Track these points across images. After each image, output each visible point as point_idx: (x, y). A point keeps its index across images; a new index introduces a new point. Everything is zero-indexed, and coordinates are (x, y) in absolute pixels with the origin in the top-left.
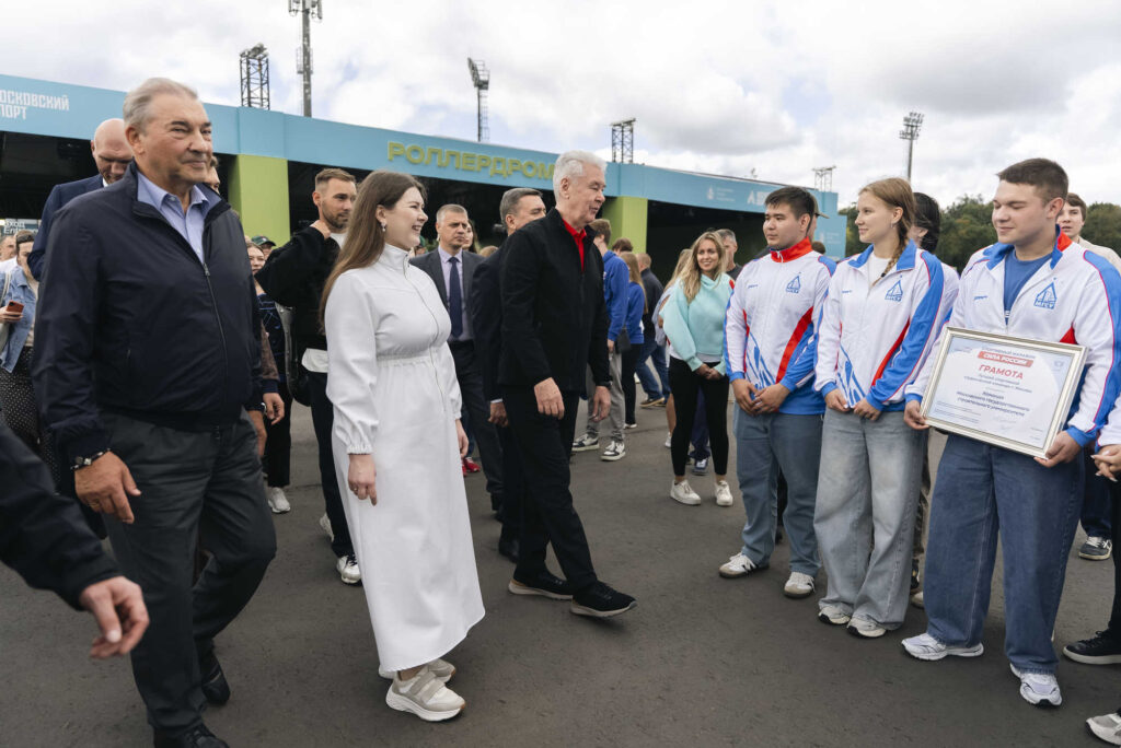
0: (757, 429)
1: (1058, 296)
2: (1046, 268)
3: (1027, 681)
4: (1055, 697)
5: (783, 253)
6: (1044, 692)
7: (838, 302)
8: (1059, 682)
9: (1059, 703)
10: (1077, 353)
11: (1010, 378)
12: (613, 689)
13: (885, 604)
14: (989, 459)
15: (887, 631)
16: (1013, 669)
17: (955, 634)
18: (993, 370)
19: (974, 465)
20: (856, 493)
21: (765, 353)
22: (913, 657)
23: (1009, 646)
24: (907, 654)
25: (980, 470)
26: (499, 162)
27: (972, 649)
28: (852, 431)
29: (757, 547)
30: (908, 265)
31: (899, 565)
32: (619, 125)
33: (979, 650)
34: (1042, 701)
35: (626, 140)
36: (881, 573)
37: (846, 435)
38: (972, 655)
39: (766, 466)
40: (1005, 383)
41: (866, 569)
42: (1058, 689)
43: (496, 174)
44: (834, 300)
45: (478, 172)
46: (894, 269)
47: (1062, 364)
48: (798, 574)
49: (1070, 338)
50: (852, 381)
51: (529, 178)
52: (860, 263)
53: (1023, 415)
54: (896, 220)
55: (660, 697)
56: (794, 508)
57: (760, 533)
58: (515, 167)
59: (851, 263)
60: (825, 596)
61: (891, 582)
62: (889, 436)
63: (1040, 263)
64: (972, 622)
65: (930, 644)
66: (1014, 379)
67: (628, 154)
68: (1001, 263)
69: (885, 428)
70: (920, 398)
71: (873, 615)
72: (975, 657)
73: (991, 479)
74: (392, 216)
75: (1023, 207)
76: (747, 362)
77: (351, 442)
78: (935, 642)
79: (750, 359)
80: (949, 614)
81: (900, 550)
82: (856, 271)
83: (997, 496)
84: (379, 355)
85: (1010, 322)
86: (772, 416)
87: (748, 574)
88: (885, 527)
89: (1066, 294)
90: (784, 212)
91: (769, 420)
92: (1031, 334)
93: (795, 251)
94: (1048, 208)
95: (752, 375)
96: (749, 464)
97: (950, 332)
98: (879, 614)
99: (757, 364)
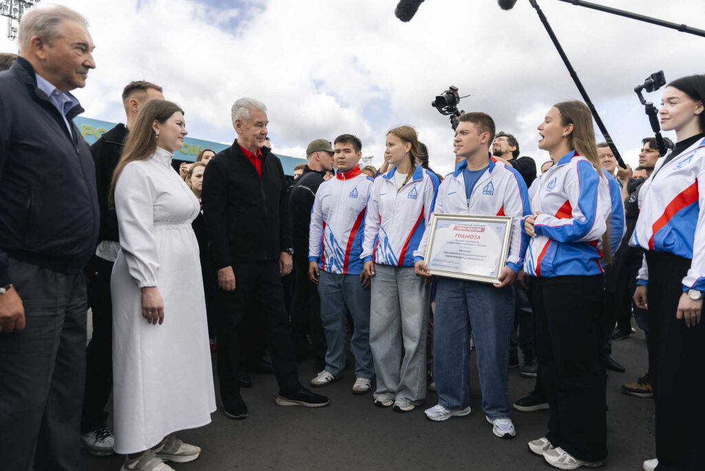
0: (333, 286)
1: (495, 188)
2: (487, 174)
3: (496, 424)
4: (511, 431)
5: (344, 174)
6: (506, 429)
7: (377, 202)
8: (513, 422)
9: (515, 434)
10: (508, 221)
11: (473, 240)
13: (416, 389)
14: (466, 290)
15: (416, 407)
16: (488, 419)
17: (455, 403)
18: (463, 236)
20: (393, 321)
21: (338, 237)
22: (432, 420)
23: (485, 404)
24: (428, 419)
25: (460, 297)
27: (463, 411)
28: (391, 280)
29: (335, 365)
30: (419, 178)
31: (422, 363)
33: (468, 410)
34: (506, 434)
36: (412, 370)
37: (386, 283)
38: (465, 414)
39: (339, 311)
40: (471, 243)
42: (513, 427)
44: (374, 200)
46: (411, 180)
47: (501, 228)
48: (361, 379)
49: (501, 213)
50: (388, 248)
52: (391, 175)
53: (483, 260)
54: (407, 150)
55: (270, 467)
56: (358, 335)
57: (336, 356)
59: (384, 177)
61: (418, 374)
62: (412, 282)
63: (483, 171)
64: (463, 393)
65: (441, 410)
66: (476, 240)
68: (462, 173)
69: (410, 277)
70: (423, 258)
71: (409, 397)
72: (467, 416)
73: (465, 302)
74: (163, 128)
75: (467, 133)
76: (325, 243)
77: (144, 278)
78: (444, 409)
79: (327, 242)
80: (449, 391)
81: (421, 353)
82: (387, 181)
83: (470, 312)
84: (155, 221)
85: (470, 206)
86: (343, 277)
87: (329, 383)
88: (412, 339)
89: (499, 187)
90: (350, 148)
91: (342, 280)
92: (482, 212)
93: (353, 173)
94: (481, 137)
95: (329, 251)
96: (329, 310)
97: (436, 217)
98: (413, 396)
99: (332, 244)
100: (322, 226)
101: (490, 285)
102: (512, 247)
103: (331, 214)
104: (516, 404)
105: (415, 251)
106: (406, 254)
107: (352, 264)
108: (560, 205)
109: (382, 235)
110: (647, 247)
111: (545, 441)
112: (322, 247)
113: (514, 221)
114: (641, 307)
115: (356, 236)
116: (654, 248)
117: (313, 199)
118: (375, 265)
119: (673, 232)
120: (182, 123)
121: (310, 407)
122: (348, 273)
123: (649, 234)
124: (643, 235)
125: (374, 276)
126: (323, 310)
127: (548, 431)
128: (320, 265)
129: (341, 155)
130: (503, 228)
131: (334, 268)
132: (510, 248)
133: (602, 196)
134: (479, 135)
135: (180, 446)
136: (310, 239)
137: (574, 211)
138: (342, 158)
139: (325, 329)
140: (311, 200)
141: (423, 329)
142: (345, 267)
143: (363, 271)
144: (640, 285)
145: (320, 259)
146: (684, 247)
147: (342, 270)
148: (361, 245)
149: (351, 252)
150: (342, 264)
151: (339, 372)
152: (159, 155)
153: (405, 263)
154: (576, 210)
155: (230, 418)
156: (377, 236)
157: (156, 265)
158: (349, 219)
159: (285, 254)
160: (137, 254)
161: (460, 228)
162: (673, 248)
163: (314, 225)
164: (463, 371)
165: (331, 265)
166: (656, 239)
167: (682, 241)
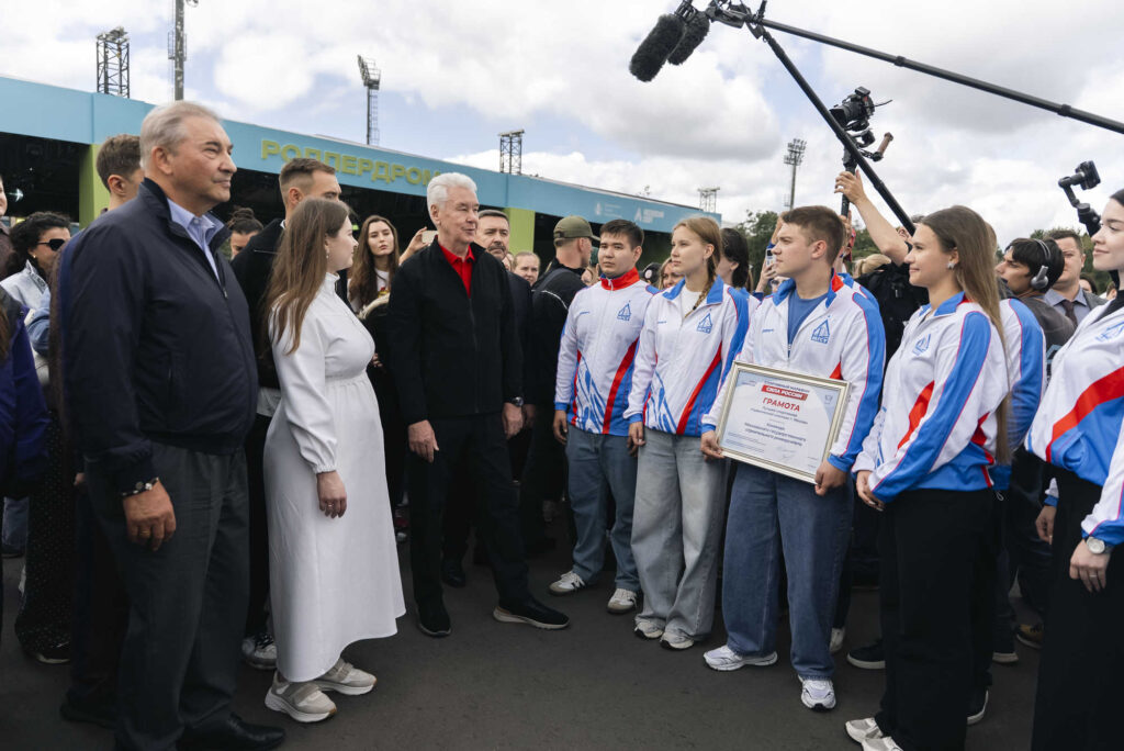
0: (588, 451)
1: (832, 331)
2: (821, 308)
3: (807, 687)
4: (827, 700)
5: (613, 282)
6: (820, 696)
7: (653, 333)
9: (832, 706)
10: (843, 388)
11: (789, 411)
12: (420, 709)
13: (695, 618)
14: (776, 484)
15: (696, 644)
16: (798, 676)
17: (750, 646)
18: (775, 403)
19: (760, 489)
20: (668, 512)
21: (596, 377)
22: (712, 669)
23: (794, 655)
24: (708, 666)
25: (766, 493)
26: (382, 167)
27: (766, 658)
28: (666, 454)
29: (585, 564)
30: (715, 299)
31: (706, 580)
32: (508, 136)
33: (773, 658)
34: (817, 705)
35: (514, 151)
36: (691, 590)
37: (660, 458)
38: (767, 663)
39: (596, 487)
40: (785, 415)
41: (678, 585)
42: (832, 694)
43: (378, 179)
44: (649, 331)
45: (359, 176)
46: (704, 303)
47: (831, 399)
48: (622, 590)
49: (838, 374)
50: (663, 405)
51: (414, 184)
52: (674, 294)
53: (800, 444)
54: (708, 256)
56: (623, 525)
57: (590, 552)
58: (399, 173)
59: (666, 295)
60: (641, 611)
61: (698, 597)
62: (697, 459)
63: (817, 302)
64: (764, 633)
65: (727, 656)
66: (793, 412)
67: (517, 165)
68: (786, 300)
69: (693, 452)
70: (714, 428)
71: (685, 629)
72: (770, 666)
73: (774, 502)
75: (790, 242)
76: (578, 386)
77: (322, 461)
78: (733, 654)
79: (582, 384)
80: (742, 628)
81: (705, 566)
82: (670, 303)
84: (328, 377)
85: (792, 355)
86: (602, 438)
87: (576, 592)
88: (695, 543)
89: (838, 329)
90: (623, 242)
91: (600, 442)
92: (807, 368)
93: (625, 281)
94: (811, 248)
95: (583, 399)
96: (580, 483)
97: (738, 366)
98: (690, 626)
99: (588, 388)
100: (576, 358)
103: (589, 343)
104: (852, 656)
106: (691, 418)
107: (617, 420)
109: (656, 385)
110: (1043, 456)
111: (871, 723)
112: (574, 390)
113: (852, 388)
114: (1045, 539)
116: (1052, 461)
117: (564, 314)
118: (646, 430)
119: (1083, 441)
121: (539, 628)
122: (610, 433)
123: (1048, 438)
124: (1039, 439)
125: (643, 445)
126: (572, 484)
127: (879, 710)
128: (571, 417)
129: (607, 251)
130: (834, 399)
131: (589, 424)
134: (808, 245)
135: (349, 672)
136: (558, 376)
138: (609, 257)
139: (573, 512)
140: (562, 315)
141: (709, 531)
142: (606, 424)
144: (1048, 505)
145: (571, 408)
146: (1098, 466)
147: (601, 427)
148: (627, 396)
149: (616, 403)
150: (602, 420)
151: (593, 576)
153: (687, 431)
155: (425, 634)
156: (650, 384)
158: (614, 352)
159: (509, 405)
160: (311, 430)
161: (772, 390)
162: (1078, 467)
163: (565, 355)
164: (766, 602)
165: (585, 419)
166: (1055, 448)
167: (1095, 459)
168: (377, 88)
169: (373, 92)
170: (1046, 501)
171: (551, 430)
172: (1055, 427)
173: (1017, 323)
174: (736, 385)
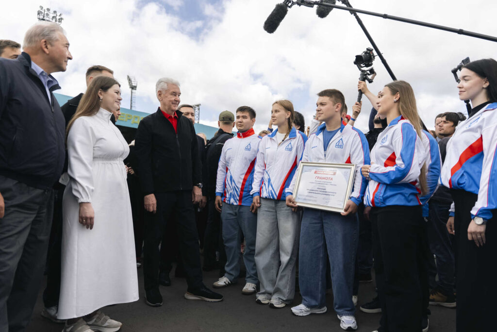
0: (232, 214)
1: (344, 143)
2: (339, 133)
3: (343, 319)
4: (353, 326)
5: (242, 134)
6: (349, 323)
7: (264, 154)
9: (356, 328)
10: (352, 167)
13: (286, 291)
16: (338, 316)
17: (314, 303)
18: (321, 178)
19: (316, 221)
20: (273, 239)
21: (235, 178)
22: (296, 315)
23: (336, 304)
24: (293, 314)
25: (318, 223)
26: (136, 118)
27: (321, 310)
28: (271, 210)
29: (231, 272)
30: (293, 136)
31: (291, 271)
33: (325, 309)
34: (349, 327)
36: (284, 276)
37: (268, 212)
38: (322, 312)
39: (236, 233)
40: (326, 183)
41: (277, 276)
42: (355, 322)
43: (134, 123)
44: (262, 153)
46: (287, 138)
48: (249, 284)
49: (349, 161)
50: (270, 186)
52: (273, 135)
53: (334, 195)
54: (288, 117)
56: (249, 251)
57: (233, 266)
59: (269, 136)
60: (259, 291)
61: (288, 280)
62: (287, 211)
63: (336, 131)
64: (320, 295)
65: (303, 308)
66: (329, 181)
67: (197, 119)
68: (322, 133)
69: (285, 208)
70: (292, 194)
71: (281, 297)
72: (323, 313)
73: (322, 227)
74: (105, 95)
75: (325, 105)
77: (82, 196)
78: (305, 307)
79: (228, 182)
80: (310, 293)
81: (291, 264)
82: (271, 139)
83: (326, 234)
84: (94, 158)
85: (326, 156)
86: (238, 207)
87: (226, 286)
88: (286, 253)
89: (347, 142)
90: (246, 115)
91: (237, 209)
92: (334, 160)
93: (248, 134)
94: (335, 107)
95: (229, 189)
96: (228, 231)
97: (302, 164)
98: (284, 297)
99: (231, 183)
100: (225, 171)
101: (338, 214)
102: (355, 186)
103: (231, 162)
104: (362, 307)
105: (287, 189)
107: (246, 198)
108: (389, 155)
109: (266, 177)
110: (448, 185)
112: (225, 185)
113: (357, 167)
114: (451, 233)
115: (249, 178)
116: (452, 187)
118: (261, 199)
120: (119, 92)
121: (209, 301)
122: (242, 204)
123: (449, 177)
124: (445, 178)
125: (260, 207)
126: (224, 232)
128: (223, 198)
129: (240, 120)
130: (349, 173)
131: (232, 200)
132: (353, 187)
133: (418, 149)
134: (334, 105)
135: (107, 320)
136: (217, 180)
137: (397, 160)
138: (241, 122)
139: (225, 246)
142: (240, 200)
143: (253, 204)
144: (451, 216)
145: (223, 195)
146: (474, 185)
147: (238, 202)
148: (251, 184)
149: (245, 189)
150: (238, 198)
151: (235, 278)
152: (101, 113)
153: (282, 197)
154: (399, 159)
157: (91, 188)
158: (244, 166)
159: (196, 187)
160: (77, 179)
161: (319, 172)
162: (465, 186)
163: (221, 170)
164: (320, 279)
165: (230, 198)
166: (453, 180)
167: (471, 181)
168: (136, 89)
169: (134, 91)
170: (450, 215)
171: (214, 205)
172: (452, 170)
173: (427, 138)
174: (302, 172)
